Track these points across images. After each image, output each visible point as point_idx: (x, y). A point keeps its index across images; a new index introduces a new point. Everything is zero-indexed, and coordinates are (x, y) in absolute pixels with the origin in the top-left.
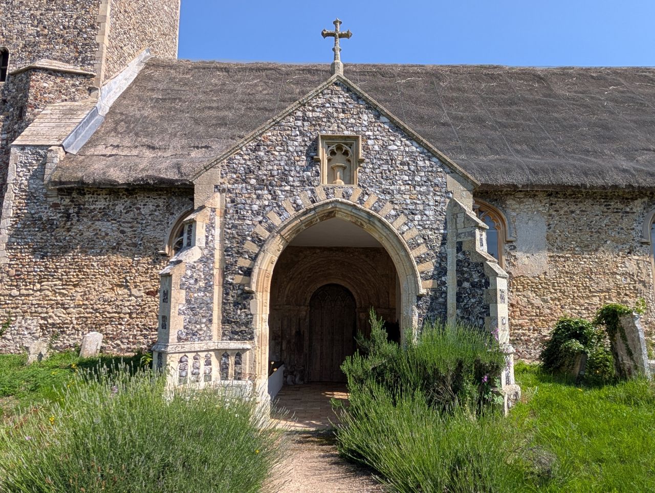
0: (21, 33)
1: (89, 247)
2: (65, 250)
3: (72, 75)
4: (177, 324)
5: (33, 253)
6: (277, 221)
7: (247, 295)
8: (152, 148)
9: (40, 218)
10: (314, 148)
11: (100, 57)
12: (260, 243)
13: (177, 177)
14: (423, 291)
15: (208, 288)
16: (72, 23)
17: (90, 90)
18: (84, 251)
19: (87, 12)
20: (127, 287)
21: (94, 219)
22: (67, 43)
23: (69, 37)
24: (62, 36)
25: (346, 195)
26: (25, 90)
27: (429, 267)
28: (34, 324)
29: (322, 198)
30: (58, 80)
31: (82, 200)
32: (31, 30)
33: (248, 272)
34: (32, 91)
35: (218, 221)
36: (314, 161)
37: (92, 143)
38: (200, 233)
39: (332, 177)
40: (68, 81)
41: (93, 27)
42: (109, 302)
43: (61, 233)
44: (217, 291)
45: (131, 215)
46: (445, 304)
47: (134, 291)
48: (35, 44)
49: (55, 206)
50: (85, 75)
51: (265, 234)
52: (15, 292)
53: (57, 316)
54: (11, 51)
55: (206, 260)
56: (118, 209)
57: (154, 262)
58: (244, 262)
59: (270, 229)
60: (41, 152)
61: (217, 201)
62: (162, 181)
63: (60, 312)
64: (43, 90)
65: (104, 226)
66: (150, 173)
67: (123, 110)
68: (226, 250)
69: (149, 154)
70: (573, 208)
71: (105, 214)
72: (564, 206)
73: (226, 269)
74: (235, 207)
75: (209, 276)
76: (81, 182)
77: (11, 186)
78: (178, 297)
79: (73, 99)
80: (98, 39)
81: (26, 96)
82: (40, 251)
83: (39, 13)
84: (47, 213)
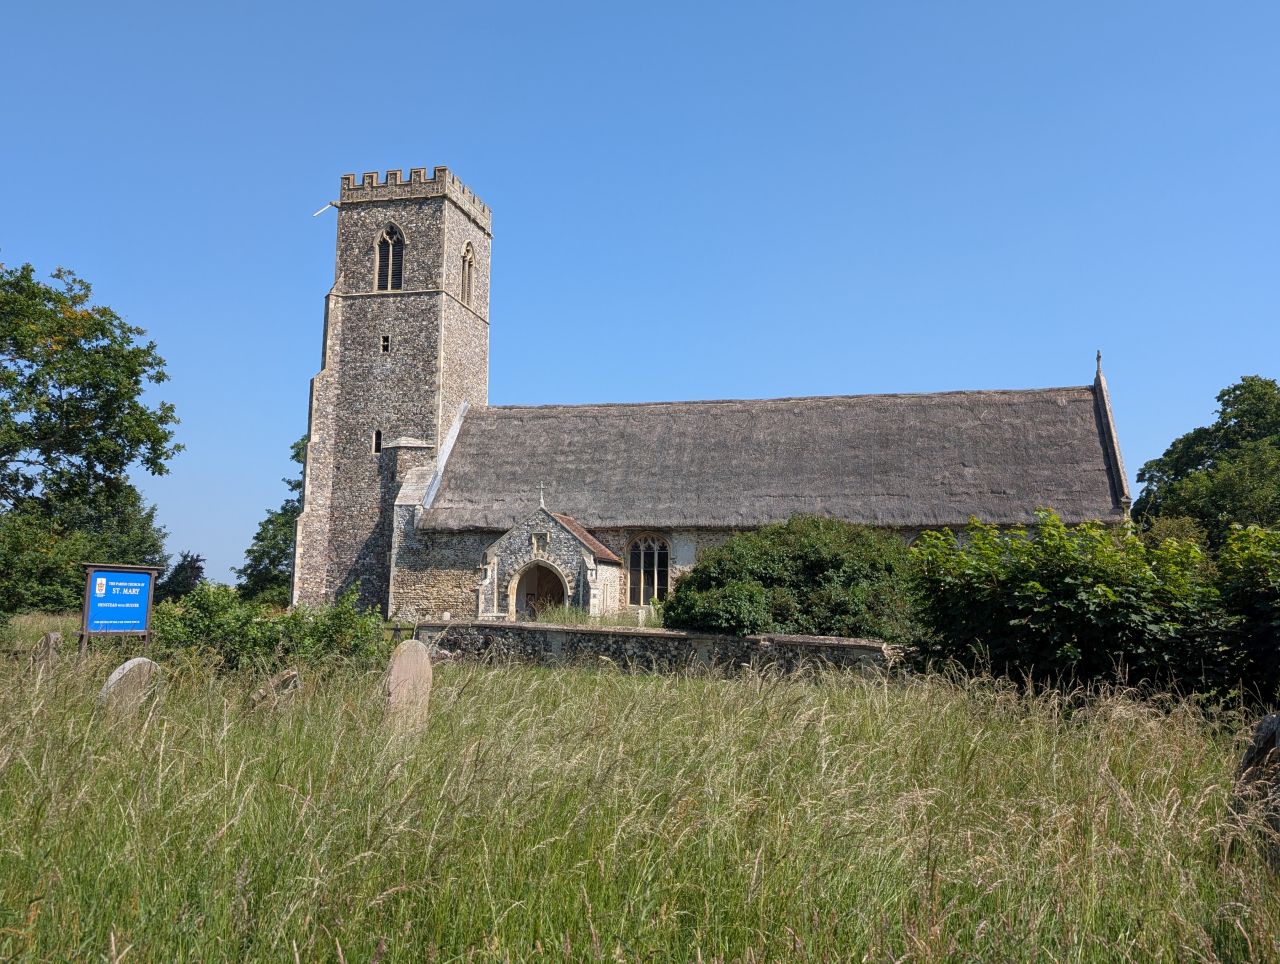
0: (388, 419)
1: (439, 565)
2: (426, 567)
3: (421, 448)
4: (482, 607)
5: (409, 568)
6: (517, 567)
7: (507, 596)
8: (471, 501)
9: (412, 548)
10: (531, 538)
11: (437, 435)
12: (511, 576)
13: (485, 525)
14: (570, 594)
15: (492, 593)
16: (418, 411)
17: (432, 457)
18: (437, 568)
19: (427, 402)
20: (460, 587)
21: (441, 548)
22: (416, 425)
23: (417, 421)
24: (413, 420)
25: (542, 557)
26: (394, 460)
27: (573, 584)
28: (412, 608)
29: (533, 558)
30: (413, 453)
31: (434, 537)
32: (394, 417)
33: (507, 587)
34: (399, 462)
35: (496, 568)
36: (531, 544)
37: (436, 499)
38: (489, 573)
39: (538, 549)
40: (419, 453)
41: (431, 413)
42: (451, 596)
43: (424, 557)
44: (496, 595)
45: (461, 545)
46: (578, 599)
47: (464, 590)
48: (398, 427)
49: (420, 541)
50: (429, 448)
51: (512, 572)
52: (401, 591)
53: (424, 604)
54: (383, 432)
55: (491, 583)
56: (454, 542)
57: (474, 574)
58: (505, 584)
59: (514, 571)
60: (411, 509)
61: (495, 560)
62: (477, 528)
63: (425, 602)
64: (406, 461)
65: (447, 552)
66: (471, 523)
67: (452, 467)
68: (499, 579)
69: (469, 506)
70: (711, 537)
71: (447, 545)
72: (706, 537)
73: (499, 586)
74: (502, 562)
75: (493, 589)
76: (434, 529)
77: (395, 530)
78: (482, 597)
79: (422, 465)
80: (435, 421)
81: (395, 465)
82: (413, 567)
83: (397, 404)
84: (416, 545)
